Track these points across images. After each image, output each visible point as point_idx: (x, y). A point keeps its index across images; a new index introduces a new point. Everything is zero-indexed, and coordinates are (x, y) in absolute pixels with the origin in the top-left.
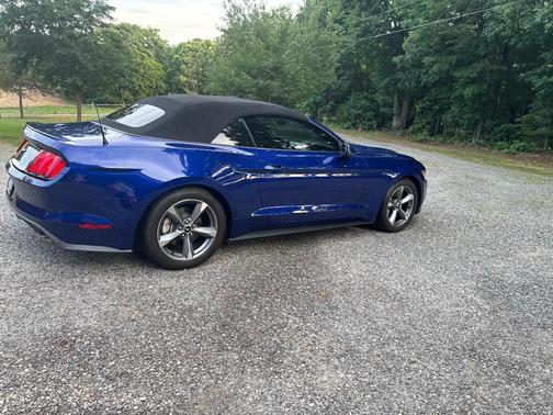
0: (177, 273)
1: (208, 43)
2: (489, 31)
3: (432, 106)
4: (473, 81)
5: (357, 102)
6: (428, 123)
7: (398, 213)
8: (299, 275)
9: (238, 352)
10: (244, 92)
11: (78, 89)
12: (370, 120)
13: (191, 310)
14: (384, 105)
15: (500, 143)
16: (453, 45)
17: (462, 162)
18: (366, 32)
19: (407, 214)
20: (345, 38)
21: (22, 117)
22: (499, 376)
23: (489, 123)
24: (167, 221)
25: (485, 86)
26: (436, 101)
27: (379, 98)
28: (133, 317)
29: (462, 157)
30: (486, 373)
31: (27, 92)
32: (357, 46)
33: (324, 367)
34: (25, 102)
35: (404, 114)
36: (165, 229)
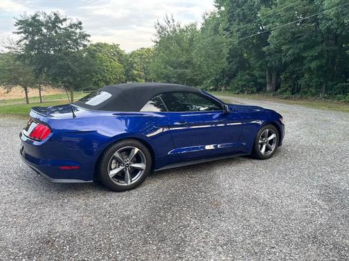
0: (121, 194)
1: (149, 50)
2: (323, 27)
3: (291, 76)
4: (316, 58)
5: (242, 77)
6: (290, 86)
7: (266, 147)
8: (200, 192)
9: (156, 245)
10: (169, 77)
11: (71, 83)
12: (252, 87)
13: (128, 217)
14: (260, 78)
15: (338, 96)
16: (300, 37)
17: (313, 110)
18: (244, 34)
19: (273, 147)
20: (231, 39)
21: (41, 102)
22: (333, 256)
23: (330, 83)
24: (114, 161)
25: (324, 61)
26: (293, 73)
27: (256, 73)
28: (92, 223)
29: (314, 106)
30: (324, 254)
31: (44, 88)
32: (239, 43)
33: (212, 253)
34: (43, 93)
35: (274, 82)
36: (113, 166)
